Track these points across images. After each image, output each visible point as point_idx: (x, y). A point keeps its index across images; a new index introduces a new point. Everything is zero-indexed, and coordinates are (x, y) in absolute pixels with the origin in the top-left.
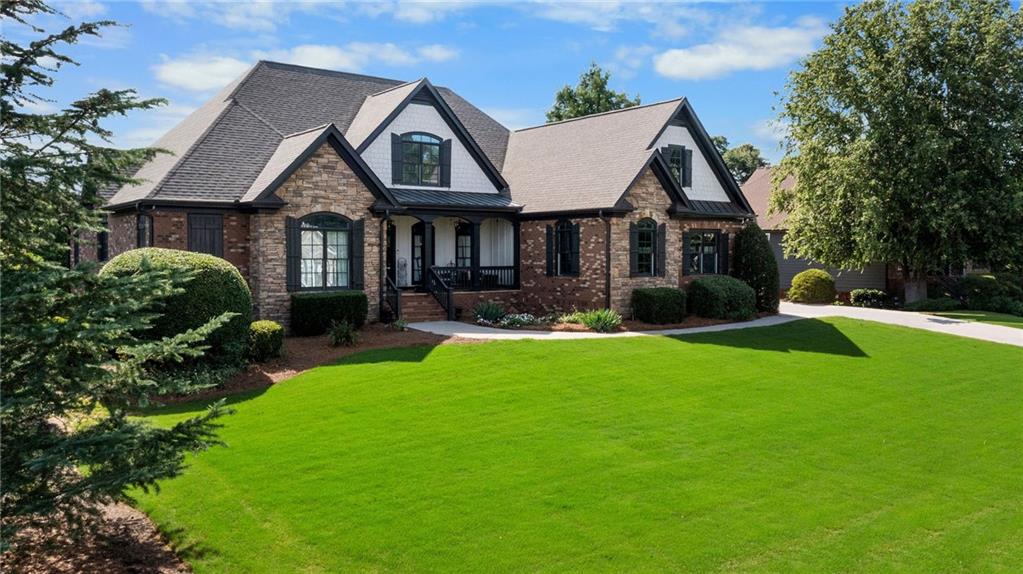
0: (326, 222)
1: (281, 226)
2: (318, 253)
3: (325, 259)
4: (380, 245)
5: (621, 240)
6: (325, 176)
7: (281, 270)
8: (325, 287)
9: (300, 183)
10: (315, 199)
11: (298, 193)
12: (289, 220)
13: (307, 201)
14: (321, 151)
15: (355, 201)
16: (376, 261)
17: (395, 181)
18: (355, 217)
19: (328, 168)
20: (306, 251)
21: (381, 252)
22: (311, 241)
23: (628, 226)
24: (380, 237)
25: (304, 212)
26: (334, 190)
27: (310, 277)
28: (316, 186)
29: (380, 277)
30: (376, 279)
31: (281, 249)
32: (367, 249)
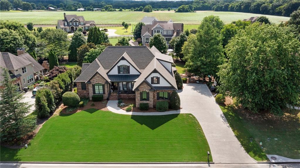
0: (99, 85)
1: (92, 85)
2: (98, 89)
3: (99, 90)
4: (108, 88)
5: (138, 95)
6: (98, 78)
7: (92, 91)
8: (99, 93)
9: (94, 79)
10: (96, 81)
11: (94, 81)
12: (92, 84)
13: (95, 82)
14: (97, 75)
15: (103, 81)
16: (107, 90)
17: (118, 73)
18: (103, 84)
19: (98, 77)
20: (96, 89)
21: (108, 89)
22: (96, 87)
23: (139, 92)
24: (108, 86)
25: (95, 83)
26: (99, 80)
27: (97, 92)
28: (96, 80)
29: (108, 92)
30: (107, 93)
31: (92, 88)
32: (105, 88)
